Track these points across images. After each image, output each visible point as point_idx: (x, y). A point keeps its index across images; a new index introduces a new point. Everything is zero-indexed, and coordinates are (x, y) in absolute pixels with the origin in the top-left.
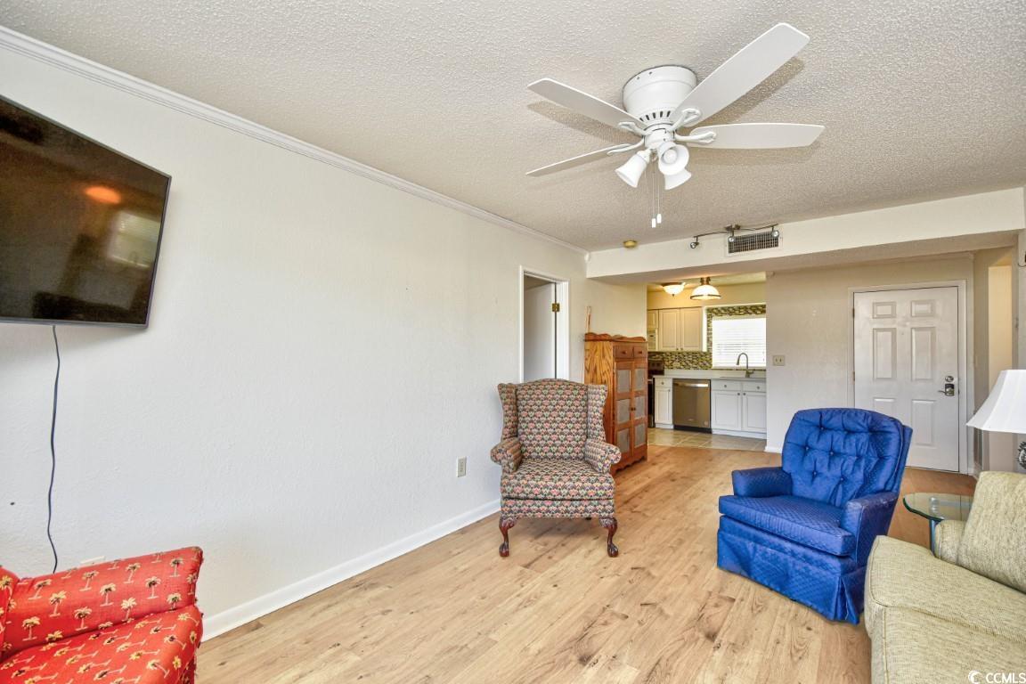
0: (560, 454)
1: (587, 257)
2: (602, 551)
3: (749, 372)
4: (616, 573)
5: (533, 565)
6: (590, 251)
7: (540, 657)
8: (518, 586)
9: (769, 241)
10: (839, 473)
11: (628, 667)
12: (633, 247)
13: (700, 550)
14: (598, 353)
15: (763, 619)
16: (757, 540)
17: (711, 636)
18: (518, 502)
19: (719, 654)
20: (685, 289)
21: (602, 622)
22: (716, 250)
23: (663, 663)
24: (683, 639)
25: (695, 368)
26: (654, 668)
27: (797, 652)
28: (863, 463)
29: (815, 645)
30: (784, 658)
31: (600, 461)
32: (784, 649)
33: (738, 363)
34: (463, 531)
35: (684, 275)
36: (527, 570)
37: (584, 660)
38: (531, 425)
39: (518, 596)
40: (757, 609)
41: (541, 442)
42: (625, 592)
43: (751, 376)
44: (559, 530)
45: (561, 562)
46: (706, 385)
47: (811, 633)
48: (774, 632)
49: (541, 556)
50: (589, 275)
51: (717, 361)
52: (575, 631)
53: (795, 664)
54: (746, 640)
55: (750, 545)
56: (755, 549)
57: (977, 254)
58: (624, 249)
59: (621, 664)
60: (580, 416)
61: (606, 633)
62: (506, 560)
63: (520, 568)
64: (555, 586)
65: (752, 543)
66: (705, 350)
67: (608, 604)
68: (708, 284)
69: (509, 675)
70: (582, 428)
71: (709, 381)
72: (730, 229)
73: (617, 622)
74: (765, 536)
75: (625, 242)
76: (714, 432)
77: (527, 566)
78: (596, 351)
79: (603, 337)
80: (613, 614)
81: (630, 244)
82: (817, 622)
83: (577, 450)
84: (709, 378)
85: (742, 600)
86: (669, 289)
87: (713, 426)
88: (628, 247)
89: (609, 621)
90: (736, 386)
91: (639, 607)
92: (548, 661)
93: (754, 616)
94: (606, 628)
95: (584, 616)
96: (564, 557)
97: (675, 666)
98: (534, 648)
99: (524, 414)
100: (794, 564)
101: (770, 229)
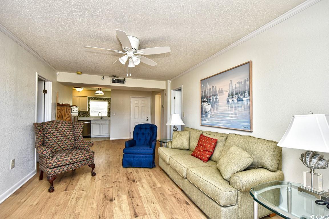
0: (65, 148)
1: (58, 73)
2: (89, 176)
3: (102, 118)
4: (99, 179)
5: (68, 189)
6: (59, 72)
7: (99, 207)
8: (68, 197)
9: (123, 82)
10: (145, 138)
11: (123, 195)
12: (80, 74)
13: (116, 166)
14: (64, 110)
15: (140, 173)
16: (134, 157)
17: (134, 181)
18: (58, 168)
19: (138, 183)
20: (83, 90)
21: (107, 191)
22: (108, 81)
23: (129, 190)
24: (129, 184)
25: (83, 117)
26: (129, 193)
27: (150, 176)
28: (150, 135)
29: (151, 173)
30: (149, 178)
31: (87, 146)
32: (147, 176)
33: (99, 115)
34: (16, 193)
35: (95, 87)
36: (67, 191)
37: (111, 200)
38: (51, 139)
39: (73, 199)
40: (137, 172)
41: (56, 145)
42: (106, 182)
43: (102, 119)
44: (66, 177)
45: (78, 184)
46: (89, 122)
47: (149, 172)
48: (144, 175)
49: (68, 186)
50: (58, 80)
51: (92, 114)
52: (102, 196)
53: (151, 178)
54: (140, 178)
55: (132, 159)
56: (133, 159)
57: (152, 92)
58: (76, 74)
59: (121, 196)
60: (72, 133)
61: (111, 192)
62: (54, 193)
63: (63, 192)
64: (83, 190)
65: (133, 158)
66: (88, 111)
67: (104, 186)
68: (100, 90)
69: (94, 216)
70: (73, 137)
71: (90, 121)
72: (114, 76)
73: (111, 189)
74: (136, 155)
75: (77, 72)
76: (92, 137)
77: (66, 190)
78: (63, 110)
79: (67, 105)
80: (108, 188)
81: (79, 73)
82: (149, 170)
83: (72, 145)
84: (90, 120)
85: (133, 172)
86: (77, 89)
87: (92, 135)
88: (78, 74)
89: (109, 190)
90: (99, 122)
91: (113, 183)
92: (102, 206)
93: (138, 174)
94: (110, 192)
95: (101, 192)
96: (77, 182)
97: (132, 190)
98: (94, 206)
99: (46, 135)
100: (143, 159)
101: (124, 79)
